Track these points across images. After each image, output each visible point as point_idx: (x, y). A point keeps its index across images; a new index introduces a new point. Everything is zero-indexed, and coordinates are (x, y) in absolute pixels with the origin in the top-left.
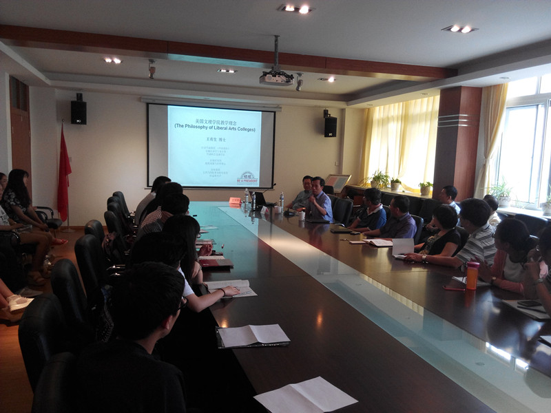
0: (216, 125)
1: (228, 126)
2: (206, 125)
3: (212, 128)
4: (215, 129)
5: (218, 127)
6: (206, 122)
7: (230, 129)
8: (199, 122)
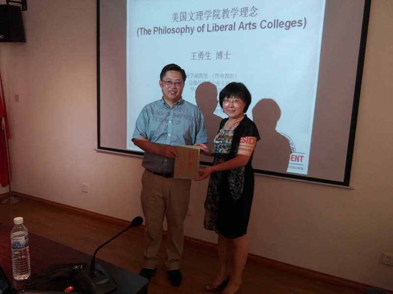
0: (211, 22)
3: (204, 28)
4: (209, 30)
5: (214, 25)
6: (191, 18)
7: (243, 27)
8: (179, 20)
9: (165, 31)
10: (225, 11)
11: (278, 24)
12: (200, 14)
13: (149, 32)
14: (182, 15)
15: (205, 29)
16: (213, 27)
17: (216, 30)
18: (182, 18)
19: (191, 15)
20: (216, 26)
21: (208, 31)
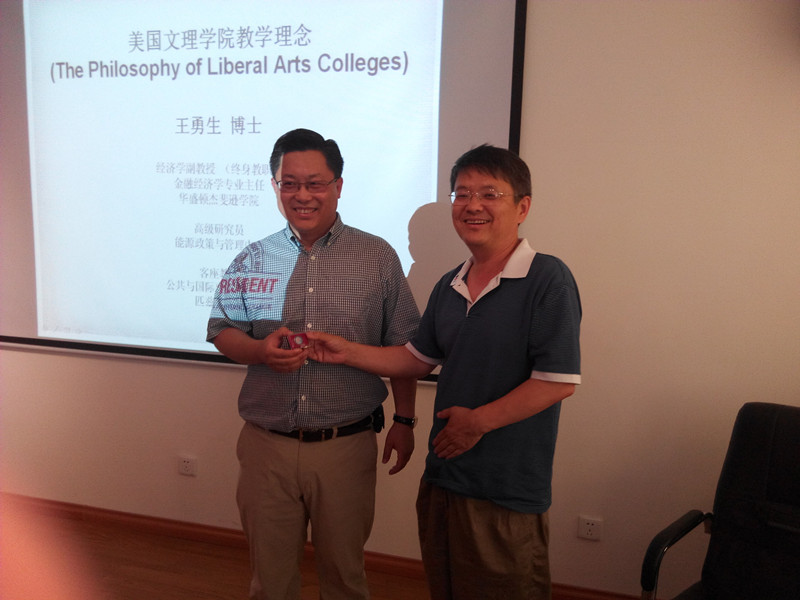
0: (216, 53)
1: (273, 51)
2: (171, 57)
3: (201, 67)
4: (212, 71)
5: (223, 61)
6: (172, 45)
7: (283, 67)
8: (144, 47)
9: (115, 70)
10: (244, 33)
11: (353, 63)
12: (190, 36)
13: (77, 72)
14: (151, 37)
15: (204, 68)
16: (221, 64)
17: (226, 72)
18: (151, 43)
19: (171, 37)
20: (226, 64)
21: (210, 73)
